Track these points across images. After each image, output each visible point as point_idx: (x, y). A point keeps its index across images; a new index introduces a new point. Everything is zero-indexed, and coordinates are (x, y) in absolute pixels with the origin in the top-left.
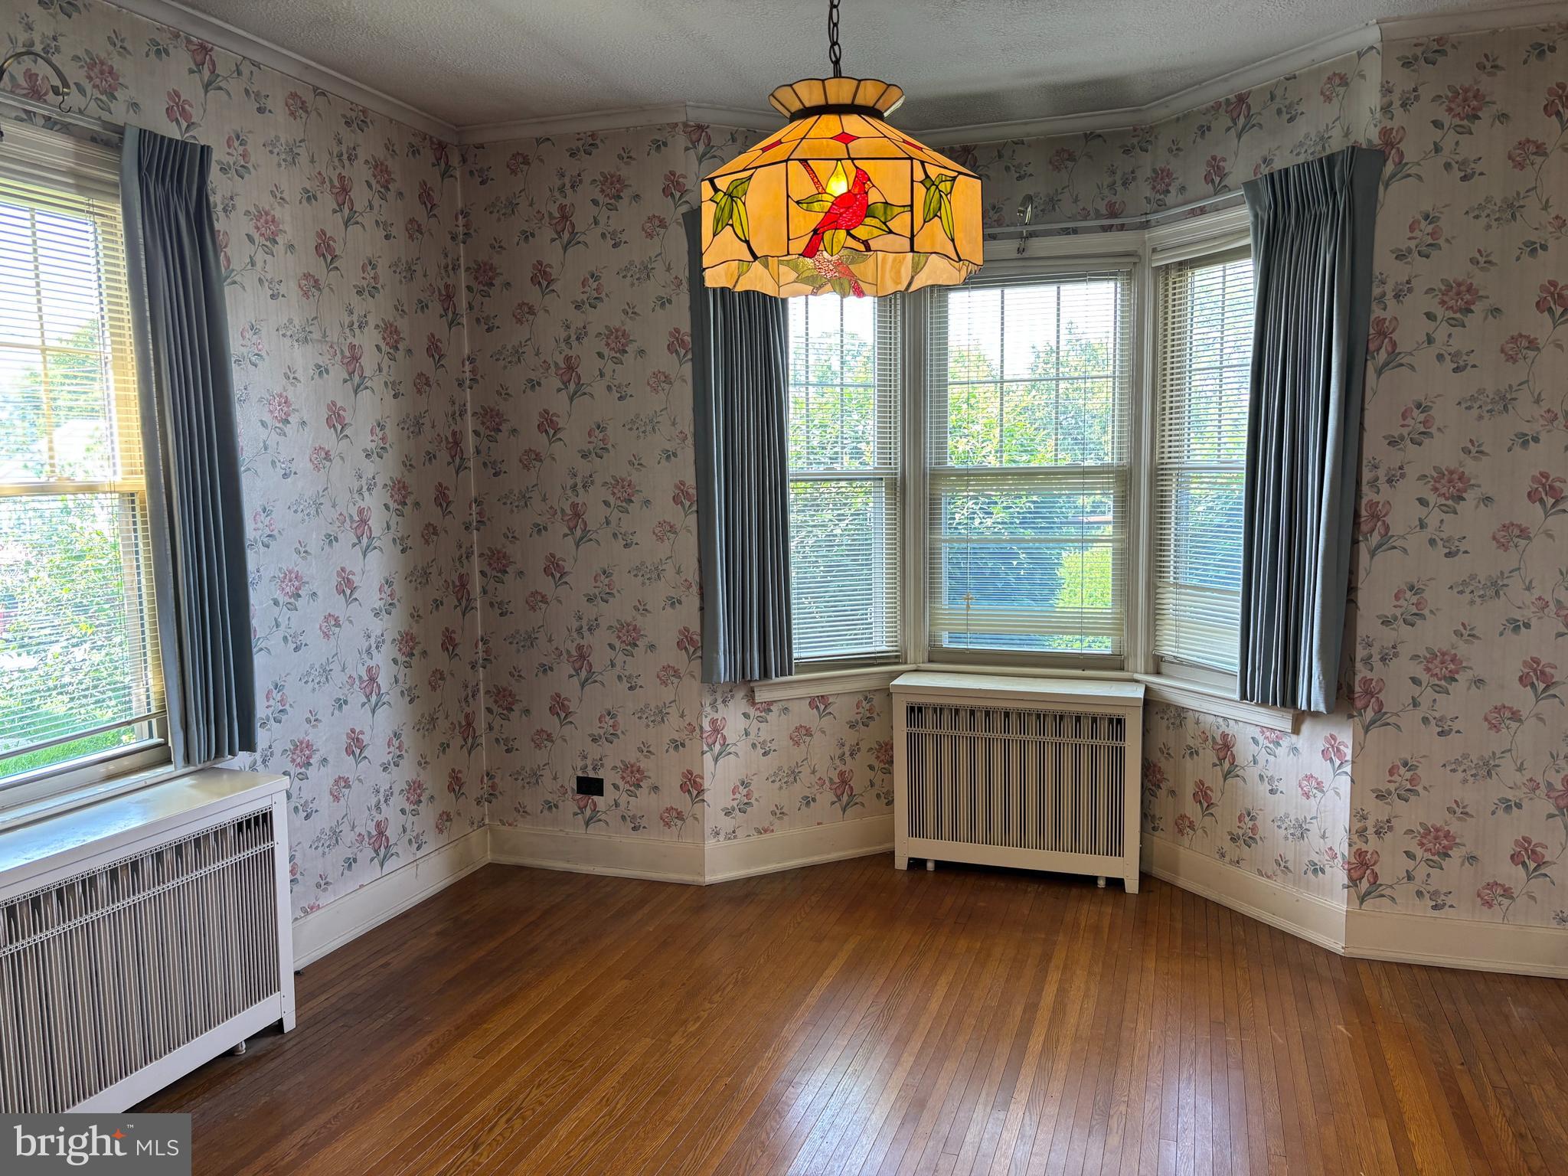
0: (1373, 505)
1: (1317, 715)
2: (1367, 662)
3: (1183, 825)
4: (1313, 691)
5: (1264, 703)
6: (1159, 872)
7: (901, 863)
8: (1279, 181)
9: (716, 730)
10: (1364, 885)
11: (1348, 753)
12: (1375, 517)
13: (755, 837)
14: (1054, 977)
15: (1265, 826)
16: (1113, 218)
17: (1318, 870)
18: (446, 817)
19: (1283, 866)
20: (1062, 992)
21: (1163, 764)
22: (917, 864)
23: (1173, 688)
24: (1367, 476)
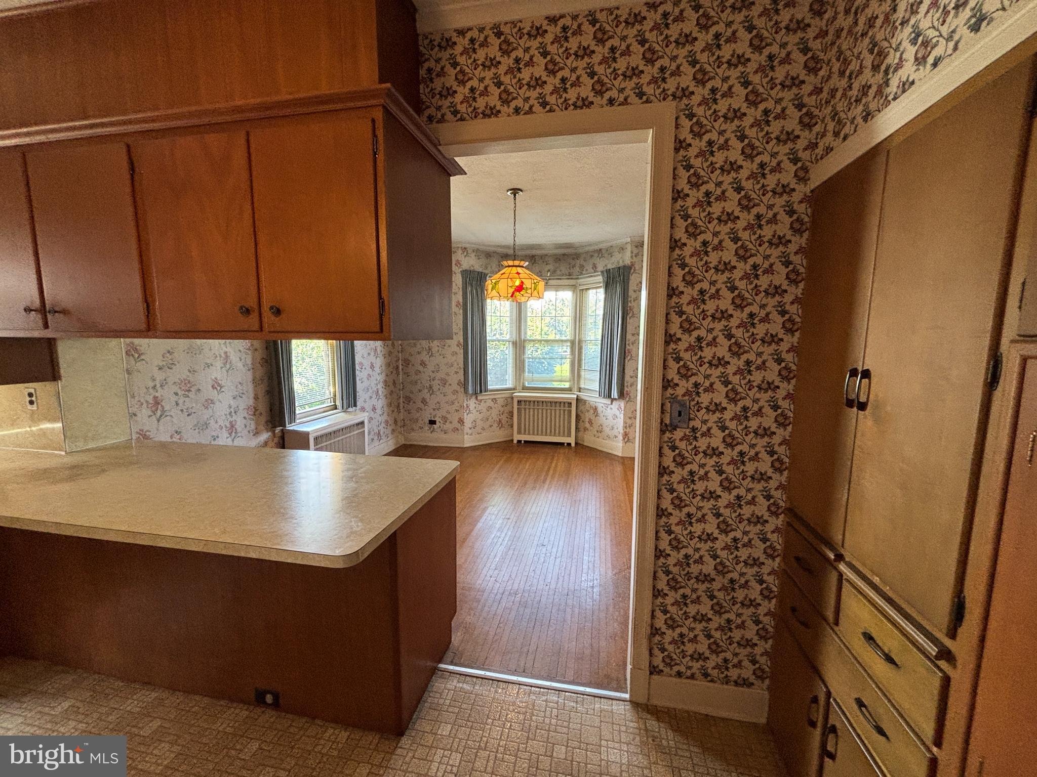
0: (628, 350)
1: (615, 399)
2: (627, 386)
3: (585, 429)
4: (615, 394)
5: (604, 397)
6: (580, 442)
7: (515, 442)
8: (608, 271)
9: (467, 407)
10: (626, 440)
11: (623, 408)
12: (629, 352)
13: (477, 435)
14: (555, 462)
15: (605, 428)
16: (570, 276)
17: (616, 437)
18: (393, 430)
19: (608, 437)
20: (556, 466)
21: (581, 415)
22: (519, 441)
23: (583, 395)
24: (627, 343)
